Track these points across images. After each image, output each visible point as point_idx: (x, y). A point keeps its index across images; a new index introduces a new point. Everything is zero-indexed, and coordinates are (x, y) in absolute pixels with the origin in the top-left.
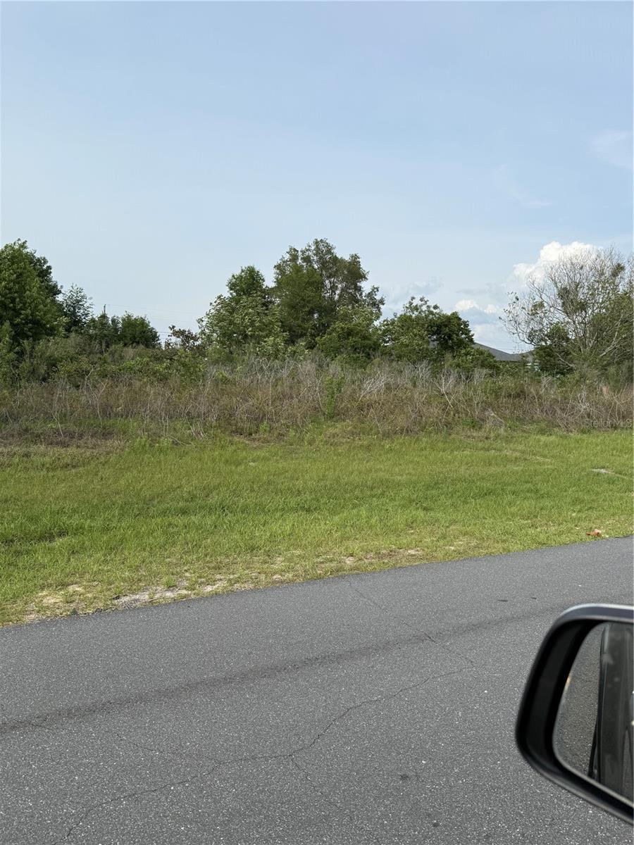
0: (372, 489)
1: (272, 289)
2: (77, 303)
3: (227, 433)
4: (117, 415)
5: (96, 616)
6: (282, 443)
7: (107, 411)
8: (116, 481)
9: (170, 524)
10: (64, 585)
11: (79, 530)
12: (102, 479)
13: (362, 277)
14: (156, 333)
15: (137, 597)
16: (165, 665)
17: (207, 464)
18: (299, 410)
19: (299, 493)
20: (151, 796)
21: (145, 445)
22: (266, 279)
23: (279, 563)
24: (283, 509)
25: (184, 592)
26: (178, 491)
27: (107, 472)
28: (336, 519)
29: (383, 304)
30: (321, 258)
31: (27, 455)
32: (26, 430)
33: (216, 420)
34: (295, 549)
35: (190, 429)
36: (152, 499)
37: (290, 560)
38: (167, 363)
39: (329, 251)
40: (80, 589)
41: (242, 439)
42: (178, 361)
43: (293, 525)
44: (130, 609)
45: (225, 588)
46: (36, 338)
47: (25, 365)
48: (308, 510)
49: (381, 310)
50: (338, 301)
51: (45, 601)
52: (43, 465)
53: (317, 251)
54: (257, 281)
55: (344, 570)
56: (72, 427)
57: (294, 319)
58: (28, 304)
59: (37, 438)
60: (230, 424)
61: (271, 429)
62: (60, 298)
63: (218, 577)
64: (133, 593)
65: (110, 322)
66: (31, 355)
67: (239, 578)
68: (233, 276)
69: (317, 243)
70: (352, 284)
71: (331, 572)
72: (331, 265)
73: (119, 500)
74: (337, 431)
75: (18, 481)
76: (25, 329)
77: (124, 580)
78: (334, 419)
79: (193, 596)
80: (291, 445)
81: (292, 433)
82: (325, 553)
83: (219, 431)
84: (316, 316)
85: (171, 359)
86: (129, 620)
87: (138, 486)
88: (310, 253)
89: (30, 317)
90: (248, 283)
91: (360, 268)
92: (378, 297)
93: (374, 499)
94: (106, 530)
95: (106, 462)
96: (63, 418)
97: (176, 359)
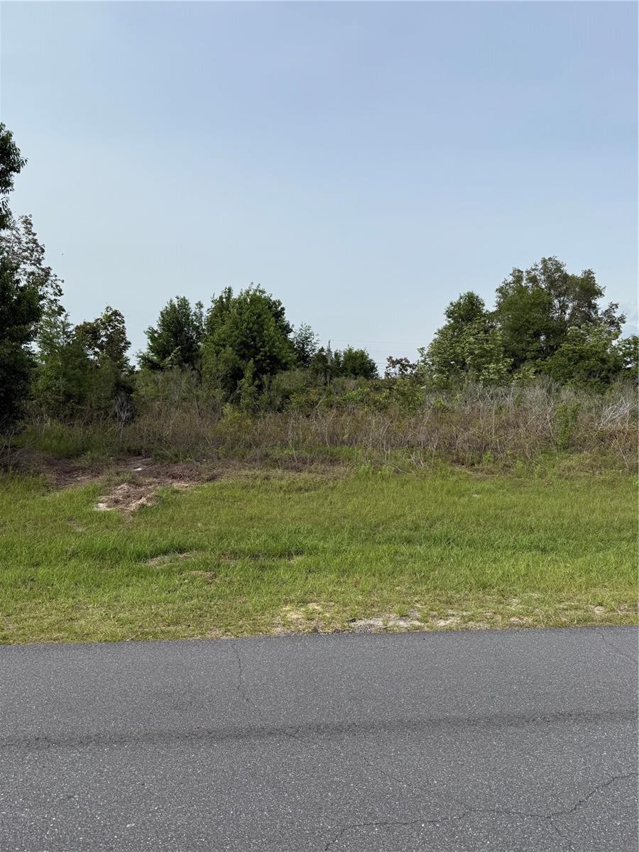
0: (620, 531)
1: (493, 313)
2: (306, 340)
3: (448, 462)
4: (343, 442)
5: (336, 636)
6: (509, 475)
7: (334, 439)
8: (344, 506)
9: (396, 552)
10: (304, 602)
11: (313, 551)
12: (331, 503)
13: (598, 293)
14: (374, 364)
15: (372, 622)
16: (405, 696)
17: (428, 493)
18: (527, 440)
19: (532, 530)
20: (402, 829)
21: (368, 472)
22: (485, 304)
23: (515, 605)
24: (514, 547)
25: (417, 623)
26: (402, 519)
27: (335, 497)
28: (579, 562)
29: (624, 322)
30: (549, 277)
31: (267, 478)
32: (267, 456)
33: (436, 449)
34: (533, 592)
35: (410, 458)
36: (377, 526)
37: (528, 602)
38: (386, 392)
39: (558, 269)
40: (318, 608)
41: (464, 469)
42: (397, 390)
43: (528, 565)
44: (366, 633)
45: (460, 624)
46: (273, 372)
47: (264, 397)
48: (544, 550)
49: (621, 329)
50: (569, 321)
51: (288, 615)
52: (281, 488)
53: (545, 271)
54: (476, 307)
55: (593, 621)
56: (305, 454)
57: (518, 343)
58: (266, 343)
59: (275, 463)
60: (451, 454)
61: (496, 459)
62: (291, 336)
63: (450, 612)
64: (367, 618)
65: (333, 356)
66: (269, 388)
67: (473, 616)
68: (451, 304)
69: (544, 261)
70: (585, 302)
71: (578, 621)
72: (561, 284)
73: (347, 524)
74: (573, 463)
75: (260, 501)
76: (264, 365)
77: (358, 603)
78: (569, 450)
79: (426, 629)
80: (518, 478)
81: (519, 464)
82: (568, 600)
83: (440, 460)
84: (543, 338)
85: (390, 389)
86: (367, 645)
87: (364, 512)
88: (537, 273)
89: (269, 354)
90: (467, 311)
91: (594, 284)
92: (617, 315)
93: (624, 542)
94: (337, 552)
95: (334, 487)
96: (297, 445)
97: (395, 388)
